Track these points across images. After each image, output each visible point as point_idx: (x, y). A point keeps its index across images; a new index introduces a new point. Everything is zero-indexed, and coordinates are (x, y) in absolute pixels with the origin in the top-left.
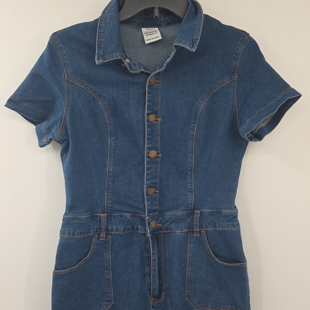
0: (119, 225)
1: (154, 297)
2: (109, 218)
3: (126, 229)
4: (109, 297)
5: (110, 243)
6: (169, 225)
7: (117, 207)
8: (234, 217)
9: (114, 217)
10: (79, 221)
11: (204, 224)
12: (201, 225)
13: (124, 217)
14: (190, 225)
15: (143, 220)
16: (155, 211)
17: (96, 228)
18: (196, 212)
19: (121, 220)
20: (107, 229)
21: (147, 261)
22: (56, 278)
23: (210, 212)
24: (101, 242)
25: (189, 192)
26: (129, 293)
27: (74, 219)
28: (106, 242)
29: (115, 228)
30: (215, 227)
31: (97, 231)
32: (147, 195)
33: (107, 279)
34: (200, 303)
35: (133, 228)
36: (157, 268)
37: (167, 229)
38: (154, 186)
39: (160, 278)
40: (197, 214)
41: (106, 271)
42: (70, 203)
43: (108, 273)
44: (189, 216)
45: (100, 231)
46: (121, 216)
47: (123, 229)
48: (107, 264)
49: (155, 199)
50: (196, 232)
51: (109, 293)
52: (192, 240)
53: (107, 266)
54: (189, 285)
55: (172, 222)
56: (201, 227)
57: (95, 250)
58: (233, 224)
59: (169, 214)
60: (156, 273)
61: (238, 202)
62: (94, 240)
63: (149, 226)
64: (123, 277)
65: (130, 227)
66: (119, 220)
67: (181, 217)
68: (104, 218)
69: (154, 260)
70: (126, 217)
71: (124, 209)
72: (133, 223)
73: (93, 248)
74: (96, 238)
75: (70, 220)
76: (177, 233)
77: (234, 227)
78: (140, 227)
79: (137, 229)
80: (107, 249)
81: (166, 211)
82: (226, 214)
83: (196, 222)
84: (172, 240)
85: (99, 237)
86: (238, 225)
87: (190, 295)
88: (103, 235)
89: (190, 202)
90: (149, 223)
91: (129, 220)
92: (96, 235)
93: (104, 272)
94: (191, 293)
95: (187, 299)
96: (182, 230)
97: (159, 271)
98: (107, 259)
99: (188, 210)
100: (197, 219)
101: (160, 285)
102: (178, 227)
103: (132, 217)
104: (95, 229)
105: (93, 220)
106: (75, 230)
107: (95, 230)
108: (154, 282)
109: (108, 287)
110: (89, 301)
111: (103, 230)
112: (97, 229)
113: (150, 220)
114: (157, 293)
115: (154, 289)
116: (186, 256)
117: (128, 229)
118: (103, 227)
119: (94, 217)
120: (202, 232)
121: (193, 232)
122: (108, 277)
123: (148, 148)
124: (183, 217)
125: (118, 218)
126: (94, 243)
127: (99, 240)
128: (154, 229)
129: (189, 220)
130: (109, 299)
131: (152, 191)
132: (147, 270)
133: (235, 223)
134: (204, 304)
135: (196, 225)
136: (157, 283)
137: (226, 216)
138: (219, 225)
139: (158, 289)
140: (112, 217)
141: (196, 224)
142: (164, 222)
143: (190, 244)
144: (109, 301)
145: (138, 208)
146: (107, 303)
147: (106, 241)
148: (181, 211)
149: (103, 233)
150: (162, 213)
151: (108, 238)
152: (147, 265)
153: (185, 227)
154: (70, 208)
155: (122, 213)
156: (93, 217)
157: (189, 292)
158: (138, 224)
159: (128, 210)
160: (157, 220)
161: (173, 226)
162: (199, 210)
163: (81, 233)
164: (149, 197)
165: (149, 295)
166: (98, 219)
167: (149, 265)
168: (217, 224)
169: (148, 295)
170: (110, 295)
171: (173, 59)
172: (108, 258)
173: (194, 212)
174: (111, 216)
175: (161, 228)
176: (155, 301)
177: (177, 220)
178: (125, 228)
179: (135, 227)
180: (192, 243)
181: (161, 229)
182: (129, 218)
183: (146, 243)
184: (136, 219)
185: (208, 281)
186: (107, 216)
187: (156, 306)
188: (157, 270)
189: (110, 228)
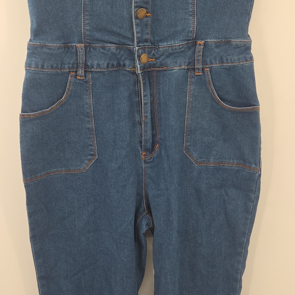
0: (101, 60)
1: (146, 150)
2: (88, 50)
3: (110, 65)
4: (92, 150)
5: (91, 83)
6: (163, 60)
7: (98, 35)
8: (247, 48)
9: (95, 49)
10: (48, 51)
11: (208, 60)
12: (205, 60)
13: (107, 48)
14: (190, 61)
15: (131, 53)
16: (146, 41)
17: (71, 62)
18: (198, 43)
19: (103, 53)
20: (86, 65)
22: (24, 122)
23: (216, 43)
24: (78, 81)
25: (191, 15)
26: (116, 145)
27: (42, 47)
28: (86, 82)
29: (95, 63)
30: (222, 63)
31: (73, 67)
32: (137, 18)
33: (89, 128)
34: (201, 158)
35: (119, 65)
36: (149, 115)
37: (162, 65)
38: (144, 5)
39: (153, 128)
40: (200, 45)
41: (87, 119)
42: (35, 25)
43: (89, 121)
44: (189, 48)
45: (77, 67)
46: (104, 48)
47: (106, 64)
48: (88, 110)
49: (147, 25)
50: (198, 69)
51: (91, 145)
52: (193, 80)
53: (88, 113)
54: (188, 135)
55: (168, 57)
56: (204, 63)
57: (71, 91)
58: (245, 58)
59: (163, 45)
60: (149, 120)
62: (69, 78)
63: (139, 60)
64: (108, 126)
65: (115, 63)
66: (101, 53)
67: (180, 49)
68: (82, 49)
69: (145, 104)
70: (109, 49)
71: (106, 38)
72: (119, 57)
73: (69, 89)
74: (72, 76)
75: (36, 48)
76: (174, 71)
77: (246, 61)
78: (127, 62)
79: (124, 65)
80: (86, 90)
81: (161, 41)
82: (237, 45)
83: (199, 56)
84: (168, 79)
85: (76, 75)
86: (251, 58)
87: (188, 148)
88: (81, 72)
89: (191, 29)
90: (139, 56)
91: (113, 54)
92: (73, 72)
93: (84, 120)
94: (190, 145)
95: (186, 152)
96: (180, 66)
97: (152, 119)
98: (87, 104)
99: (188, 40)
100: (199, 52)
101: (154, 136)
102: (176, 62)
103: (117, 50)
104: (70, 64)
105: (67, 52)
106: (44, 62)
107: (71, 66)
108: (146, 132)
109: (90, 138)
110: (68, 154)
111: (81, 66)
112: (73, 64)
113: (140, 51)
114: (149, 145)
115: (146, 141)
116: (185, 100)
117: (113, 66)
118: (81, 62)
119: (68, 47)
120: (205, 69)
121: (194, 69)
122: (90, 126)
124: (182, 49)
125: (100, 50)
126: (70, 82)
127: (76, 78)
128: (145, 64)
129: (190, 53)
130: (92, 153)
131: (142, 12)
132: (137, 118)
133: (247, 56)
134: (205, 159)
135: (198, 60)
136: (149, 133)
137: (237, 47)
138: (227, 60)
139: (151, 141)
140: (92, 50)
141: (199, 58)
142: (157, 56)
143: (190, 85)
144: (92, 155)
145: (124, 37)
146: (90, 157)
147: (85, 80)
148: (180, 41)
149: (81, 70)
150: (155, 44)
151: (88, 77)
153: (185, 63)
154: (36, 33)
155: (104, 43)
156: (67, 48)
157: (188, 144)
158: (125, 59)
159: (111, 40)
160: (149, 53)
161: (169, 61)
162: (203, 40)
163: (52, 67)
164: (138, 21)
165: (140, 149)
166: (74, 50)
167: (140, 112)
168: (224, 59)
169: (138, 148)
170: (92, 147)
172: (88, 102)
173: (196, 43)
174: (90, 48)
175: (154, 64)
176: (147, 155)
177: (174, 53)
178: (108, 65)
179: (122, 63)
180: (192, 84)
181: (154, 66)
182: (114, 51)
183: (135, 84)
184: (122, 53)
185: (211, 131)
186: (85, 47)
187: (148, 161)
188: (149, 117)
189: (89, 64)
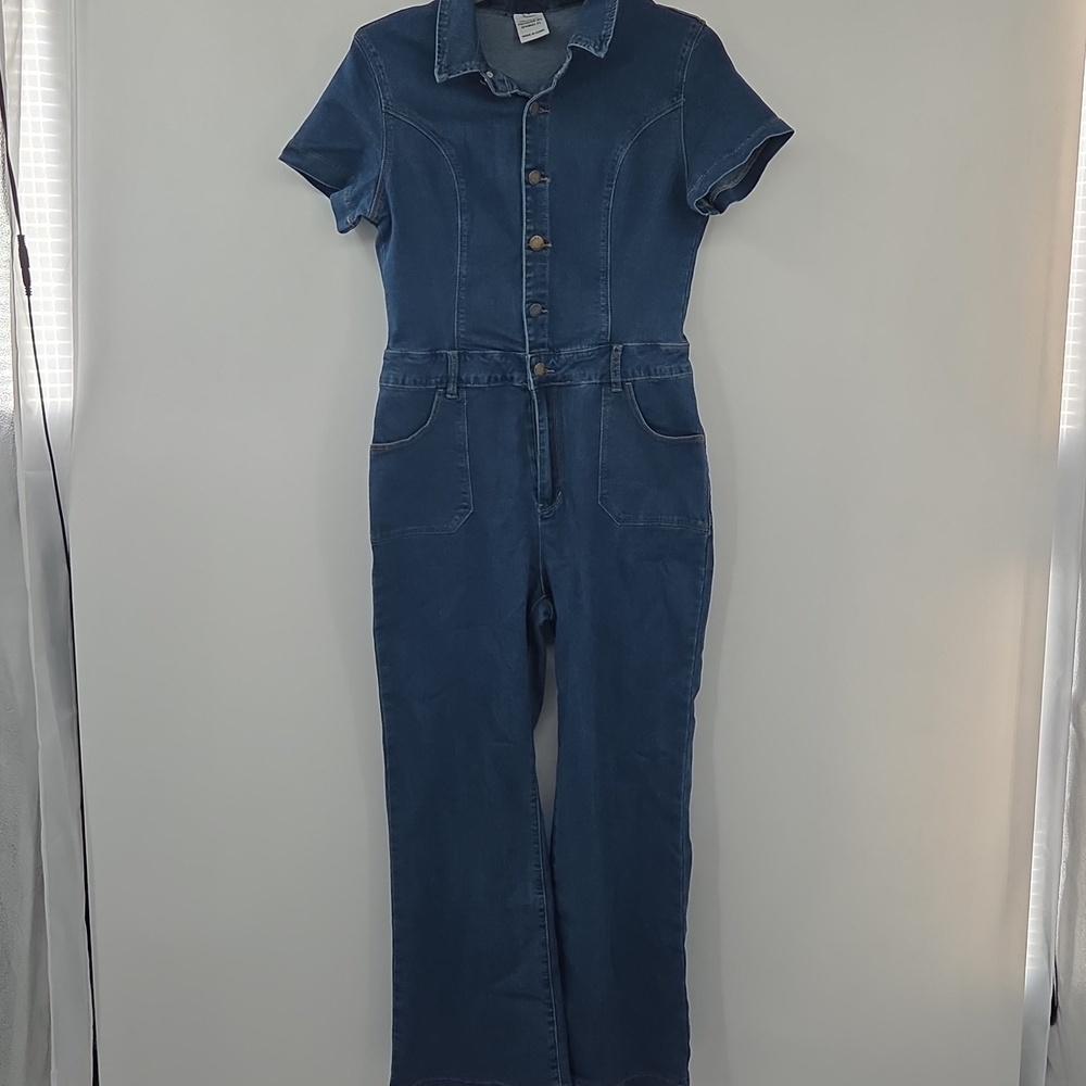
0: (480, 372)
1: (544, 500)
2: (463, 358)
3: (492, 379)
4: (465, 500)
5: (465, 404)
6: (566, 371)
7: (476, 339)
8: (683, 355)
9: (471, 356)
10: (411, 361)
11: (629, 370)
12: (625, 372)
13: (488, 356)
14: (604, 372)
15: (522, 362)
16: (543, 346)
17: (440, 376)
18: (614, 348)
19: (482, 362)
20: (459, 378)
22: (376, 456)
23: (638, 347)
24: (448, 401)
25: (603, 311)
26: (500, 492)
27: (403, 356)
28: (459, 402)
29: (472, 376)
30: (649, 374)
31: (442, 382)
32: (528, 316)
33: (461, 468)
34: (624, 513)
35: (504, 378)
36: (546, 448)
37: (564, 379)
38: (540, 300)
39: (553, 468)
40: (616, 350)
41: (458, 454)
42: (395, 329)
43: (462, 458)
44: (602, 355)
45: (448, 382)
46: (484, 355)
47: (486, 378)
48: (460, 442)
49: (542, 325)
50: (616, 383)
52: (609, 398)
53: (460, 445)
54: (605, 479)
55: (572, 367)
56: (624, 374)
57: (438, 415)
58: (680, 368)
59: (566, 351)
60: (547, 456)
61: (689, 329)
62: (436, 397)
63: (533, 372)
65: (499, 376)
67: (589, 356)
68: (454, 358)
69: (541, 432)
70: (492, 357)
71: (488, 342)
72: (504, 367)
73: (435, 411)
74: (440, 394)
75: (396, 358)
76: (582, 386)
77: (681, 372)
78: (516, 375)
79: (512, 378)
80: (459, 414)
81: (563, 346)
82: (667, 350)
83: (616, 365)
84: (573, 397)
85: (446, 393)
86: (689, 368)
87: (606, 498)
88: (452, 388)
89: (604, 329)
90: (532, 367)
91: (497, 363)
92: (441, 388)
93: (454, 455)
94: (607, 493)
95: (602, 504)
96: (590, 379)
97: (551, 455)
98: (460, 433)
99: (600, 344)
100: (616, 360)
101: (554, 479)
102: (584, 375)
103: (502, 358)
104: (438, 378)
105: (435, 361)
106: (405, 376)
107: (439, 380)
108: (542, 472)
111: (453, 380)
112: (442, 378)
113: (534, 360)
114: (547, 492)
115: (543, 486)
116: (599, 427)
117: (496, 380)
118: (453, 375)
119: (436, 355)
120: (626, 384)
121: (610, 383)
122: (463, 465)
123: (528, 232)
124: (593, 357)
125: (479, 359)
126: (438, 403)
127: (446, 397)
128: (540, 377)
129: (603, 361)
130: (465, 504)
131: (536, 309)
132: (531, 453)
133: (683, 366)
134: (631, 515)
135: (615, 371)
136: (548, 475)
137: (669, 353)
138: (655, 370)
139: (550, 485)
140: (467, 358)
141: (616, 369)
142: (558, 365)
143: (604, 406)
144: (465, 507)
145: (512, 341)
146: (462, 510)
147: (457, 400)
148: (589, 346)
149: (452, 385)
150: (554, 350)
151: (462, 395)
152: (530, 442)
153: (596, 375)
154: (396, 338)
155: (485, 349)
156: (434, 355)
157: (605, 491)
158: (513, 370)
159: (495, 346)
160: (546, 362)
161: (574, 373)
162: (620, 344)
163: (415, 383)
164: (530, 320)
165: (534, 499)
166: (444, 359)
167: (534, 445)
168: (652, 370)
169: (532, 497)
171: (567, 70)
172: (461, 431)
173: (611, 348)
174: (465, 356)
175: (554, 377)
176: (544, 507)
177: (581, 362)
178: (489, 378)
179: (508, 376)
180: (608, 404)
181: (553, 379)
182: (498, 359)
183: (527, 405)
184: (509, 362)
185: (639, 473)
186: (459, 354)
187: (547, 517)
188: (547, 451)
189: (463, 378)
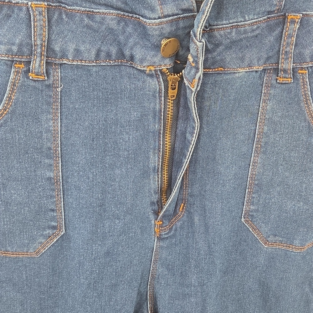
0: (84, 42)
2: (56, 17)
3: (103, 54)
4: (53, 219)
5: (59, 90)
11: (307, 52)
12: (300, 53)
13: (98, 18)
14: (270, 54)
17: (17, 41)
18: (289, 18)
19: (88, 27)
20: (49, 49)
21: (155, 141)
24: (32, 84)
26: (105, 212)
28: (48, 86)
29: (71, 47)
31: (20, 53)
33: (50, 179)
35: (121, 55)
37: (214, 63)
40: (293, 22)
41: (46, 161)
43: (51, 165)
44: (271, 29)
45: (31, 54)
47: (94, 53)
48: (49, 144)
51: (53, 210)
52: (272, 92)
53: (50, 149)
56: (298, 58)
57: (15, 104)
62: (12, 76)
64: (91, 176)
65: (114, 51)
66: (84, 27)
67: (253, 31)
68: (40, 14)
70: (103, 19)
72: (122, 38)
73: (10, 98)
74: (18, 72)
76: (237, 75)
79: (132, 58)
80: (49, 104)
83: (288, 44)
84: (221, 90)
85: (28, 71)
87: (252, 216)
88: (37, 64)
92: (20, 62)
93: (41, 162)
95: (247, 221)
96: (250, 66)
98: (48, 131)
99: (270, 13)
102: (242, 59)
103: (119, 22)
104: (13, 44)
105: (9, 16)
107: (15, 48)
109: (52, 197)
110: (4, 225)
111: (39, 50)
112: (20, 45)
117: (109, 56)
118: (39, 42)
120: (300, 71)
121: (276, 70)
122: (52, 175)
124: (257, 32)
125: (82, 20)
126: (14, 85)
127: (28, 78)
129: (271, 38)
130: (54, 224)
135: (286, 52)
140: (64, 17)
141: (288, 49)
143: (265, 101)
144: (54, 228)
146: (50, 232)
147: (47, 83)
148: (254, 15)
149: (38, 59)
151: (54, 76)
152: (155, 149)
153: (259, 60)
155: (93, 6)
156: (8, 9)
158: (135, 44)
161: (229, 56)
162: (298, 11)
165: (151, 216)
166: (23, 15)
169: (149, 215)
170: (55, 214)
172: (51, 128)
173: (285, 17)
174: (60, 14)
176: (164, 225)
177: (241, 40)
178: (98, 53)
179: (127, 53)
180: (269, 100)
182: (113, 24)
183: (154, 97)
184: (129, 29)
186: (49, 9)
189: (57, 48)
